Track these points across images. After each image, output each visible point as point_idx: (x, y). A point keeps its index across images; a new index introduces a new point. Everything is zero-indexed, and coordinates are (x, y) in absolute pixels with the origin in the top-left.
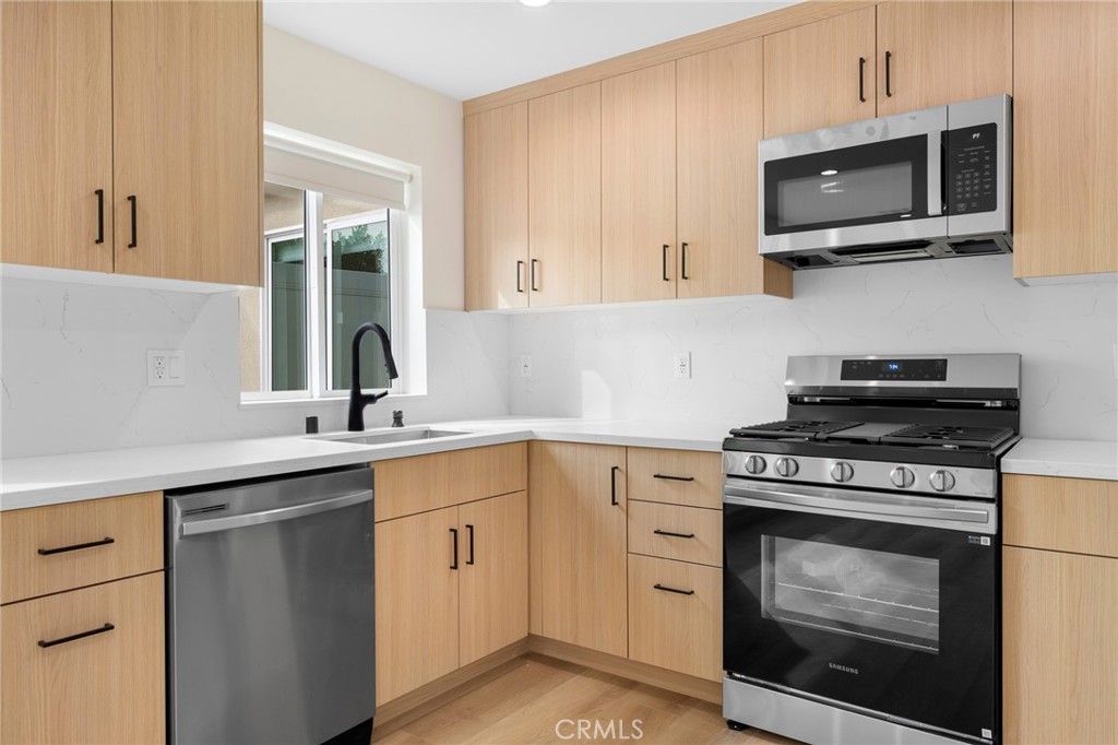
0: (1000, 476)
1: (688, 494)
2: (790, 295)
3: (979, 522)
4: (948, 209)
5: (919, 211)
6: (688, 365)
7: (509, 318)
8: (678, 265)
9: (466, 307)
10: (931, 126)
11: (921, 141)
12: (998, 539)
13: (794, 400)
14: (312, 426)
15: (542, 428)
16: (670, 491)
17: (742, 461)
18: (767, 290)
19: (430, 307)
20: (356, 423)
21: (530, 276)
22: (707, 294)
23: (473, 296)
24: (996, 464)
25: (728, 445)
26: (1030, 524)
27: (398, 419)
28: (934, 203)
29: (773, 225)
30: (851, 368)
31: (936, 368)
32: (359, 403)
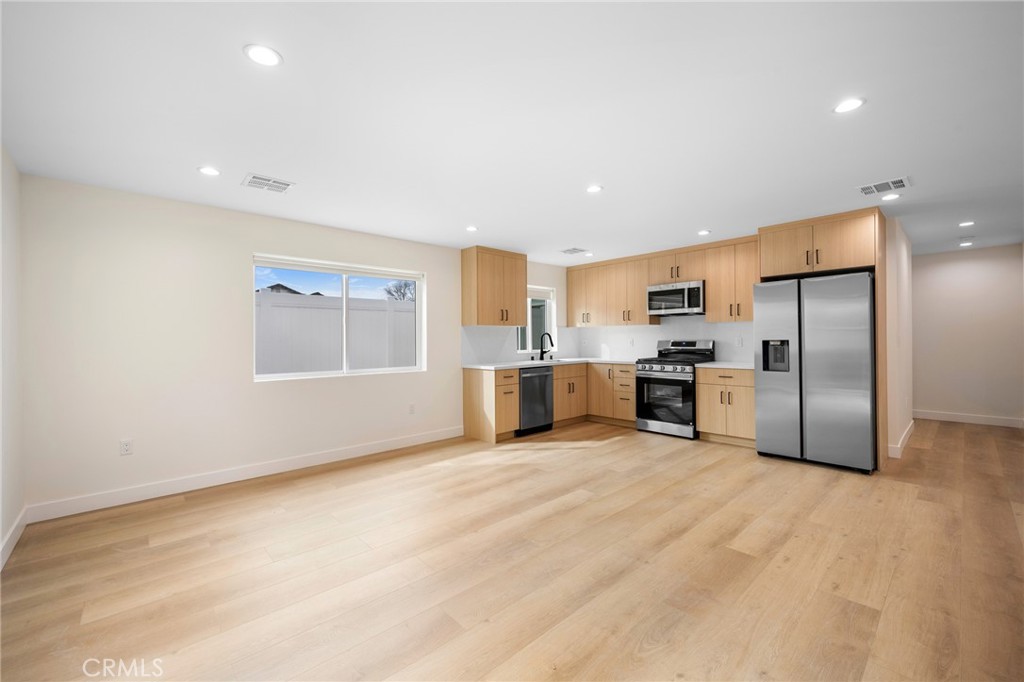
0: (694, 368)
1: (628, 375)
2: (659, 324)
3: (689, 378)
4: (689, 306)
5: (683, 307)
6: (632, 343)
7: (579, 329)
8: (627, 317)
9: (568, 326)
10: (685, 286)
11: (683, 290)
12: (694, 381)
13: (660, 352)
14: (533, 359)
15: (591, 360)
16: (624, 375)
17: (640, 366)
18: (651, 323)
19: (558, 326)
20: (542, 358)
21: (586, 318)
22: (635, 324)
23: (569, 323)
24: (693, 365)
25: (637, 363)
26: (701, 379)
27: (551, 358)
28: (686, 304)
29: (650, 309)
30: (674, 344)
31: (693, 344)
32: (543, 353)
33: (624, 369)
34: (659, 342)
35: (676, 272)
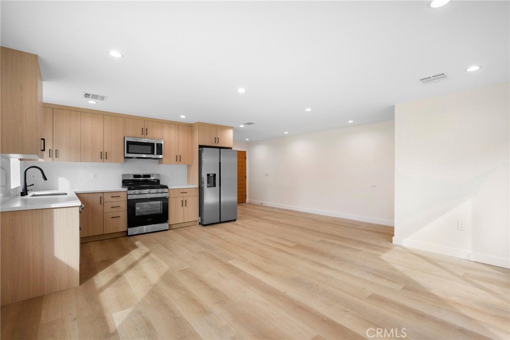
0: (168, 189)
1: (119, 199)
4: (157, 154)
5: (153, 153)
8: (104, 157)
11: (153, 144)
16: (114, 199)
17: (132, 191)
18: (123, 162)
26: (171, 195)
29: (128, 153)
30: (135, 176)
31: (149, 176)
33: (115, 195)
34: (123, 175)
35: (145, 131)
